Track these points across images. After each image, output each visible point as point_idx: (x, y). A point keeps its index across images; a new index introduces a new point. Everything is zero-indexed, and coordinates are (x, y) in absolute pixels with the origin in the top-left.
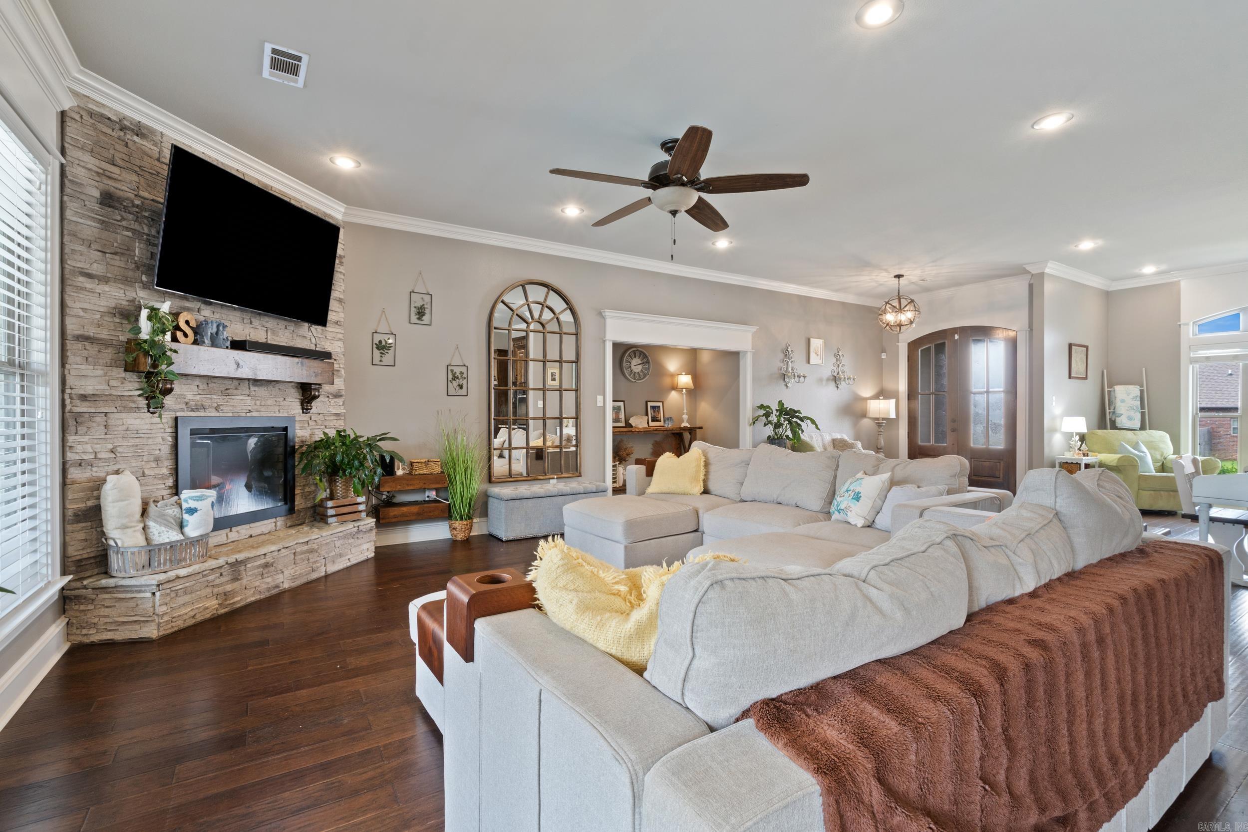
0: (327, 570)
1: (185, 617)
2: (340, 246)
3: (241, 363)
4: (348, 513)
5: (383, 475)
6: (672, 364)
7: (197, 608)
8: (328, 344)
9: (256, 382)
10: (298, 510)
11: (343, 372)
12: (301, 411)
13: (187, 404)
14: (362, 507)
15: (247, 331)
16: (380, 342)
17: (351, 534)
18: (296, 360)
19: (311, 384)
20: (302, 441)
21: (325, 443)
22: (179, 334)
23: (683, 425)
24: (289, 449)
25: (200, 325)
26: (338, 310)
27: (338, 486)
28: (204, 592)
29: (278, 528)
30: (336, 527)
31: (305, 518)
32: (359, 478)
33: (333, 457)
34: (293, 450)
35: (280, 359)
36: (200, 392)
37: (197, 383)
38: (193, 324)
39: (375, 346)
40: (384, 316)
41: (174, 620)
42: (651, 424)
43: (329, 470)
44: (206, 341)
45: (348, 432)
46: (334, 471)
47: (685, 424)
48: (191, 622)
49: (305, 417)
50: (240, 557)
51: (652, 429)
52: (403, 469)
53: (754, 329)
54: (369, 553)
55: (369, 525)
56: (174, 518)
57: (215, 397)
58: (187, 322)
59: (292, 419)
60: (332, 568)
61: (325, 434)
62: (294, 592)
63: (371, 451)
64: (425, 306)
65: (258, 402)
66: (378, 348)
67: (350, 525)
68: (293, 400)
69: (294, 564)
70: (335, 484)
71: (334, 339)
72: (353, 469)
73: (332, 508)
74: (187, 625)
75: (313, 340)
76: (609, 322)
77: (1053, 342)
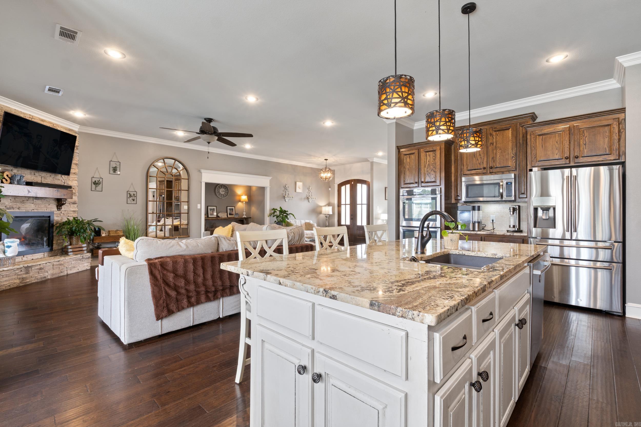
0: (68, 273)
1: (6, 285)
2: (77, 142)
3: (30, 191)
4: (79, 251)
5: (95, 236)
6: (239, 191)
7: (11, 283)
8: (70, 182)
9: (37, 198)
10: (55, 250)
11: (77, 194)
12: (57, 210)
13: (6, 206)
14: (85, 249)
15: (33, 178)
16: (95, 181)
17: (79, 259)
18: (55, 189)
19: (62, 199)
20: (57, 222)
21: (68, 222)
22: (4, 180)
23: (243, 217)
24: (51, 225)
25: (12, 176)
26: (75, 168)
27: (74, 240)
28: (14, 277)
29: (45, 257)
30: (72, 256)
31: (58, 253)
32: (83, 236)
33: (71, 229)
34: (53, 225)
35: (47, 189)
36: (11, 202)
37: (10, 198)
38: (10, 176)
39: (93, 183)
40: (97, 170)
41: (1, 286)
42: (229, 216)
43: (70, 234)
44: (15, 182)
45: (79, 218)
46: (71, 234)
47: (245, 216)
48: (9, 288)
49: (59, 212)
50: (30, 265)
51: (229, 218)
52: (105, 234)
53: (270, 178)
54: (88, 267)
55: (88, 256)
56: (2, 249)
57: (18, 204)
58: (7, 176)
59: (53, 213)
60: (70, 272)
61: (68, 219)
62: (53, 280)
63: (89, 225)
64: (117, 167)
65: (37, 206)
66: (94, 184)
67: (79, 256)
68: (53, 205)
69: (53, 269)
70: (72, 239)
71: (73, 180)
72: (81, 233)
73: (70, 249)
74: (6, 289)
75: (63, 181)
76: (203, 174)
77: (377, 186)
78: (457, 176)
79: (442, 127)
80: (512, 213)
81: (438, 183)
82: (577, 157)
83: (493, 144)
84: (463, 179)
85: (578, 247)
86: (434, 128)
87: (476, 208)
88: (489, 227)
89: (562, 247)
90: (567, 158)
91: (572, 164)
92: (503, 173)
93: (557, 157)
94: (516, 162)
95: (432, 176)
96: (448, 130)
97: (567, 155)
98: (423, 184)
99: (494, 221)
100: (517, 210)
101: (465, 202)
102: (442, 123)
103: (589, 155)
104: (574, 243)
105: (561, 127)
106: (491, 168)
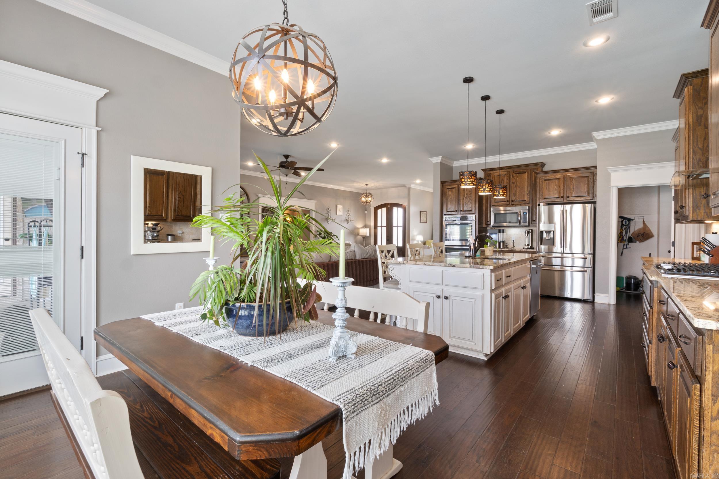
53: (315, 201)
77: (414, 210)
78: (487, 206)
79: (486, 189)
80: (527, 235)
81: (473, 212)
82: (568, 197)
83: (514, 183)
84: (492, 209)
85: (573, 258)
86: (482, 189)
87: (502, 231)
88: (511, 245)
89: (562, 258)
90: (562, 197)
91: (565, 202)
92: (521, 205)
93: (556, 196)
94: (530, 198)
95: (469, 206)
96: (490, 190)
97: (562, 195)
98: (462, 212)
99: (514, 241)
100: (530, 233)
101: (493, 226)
102: (487, 187)
103: (576, 195)
104: (570, 255)
105: (559, 175)
106: (513, 201)
